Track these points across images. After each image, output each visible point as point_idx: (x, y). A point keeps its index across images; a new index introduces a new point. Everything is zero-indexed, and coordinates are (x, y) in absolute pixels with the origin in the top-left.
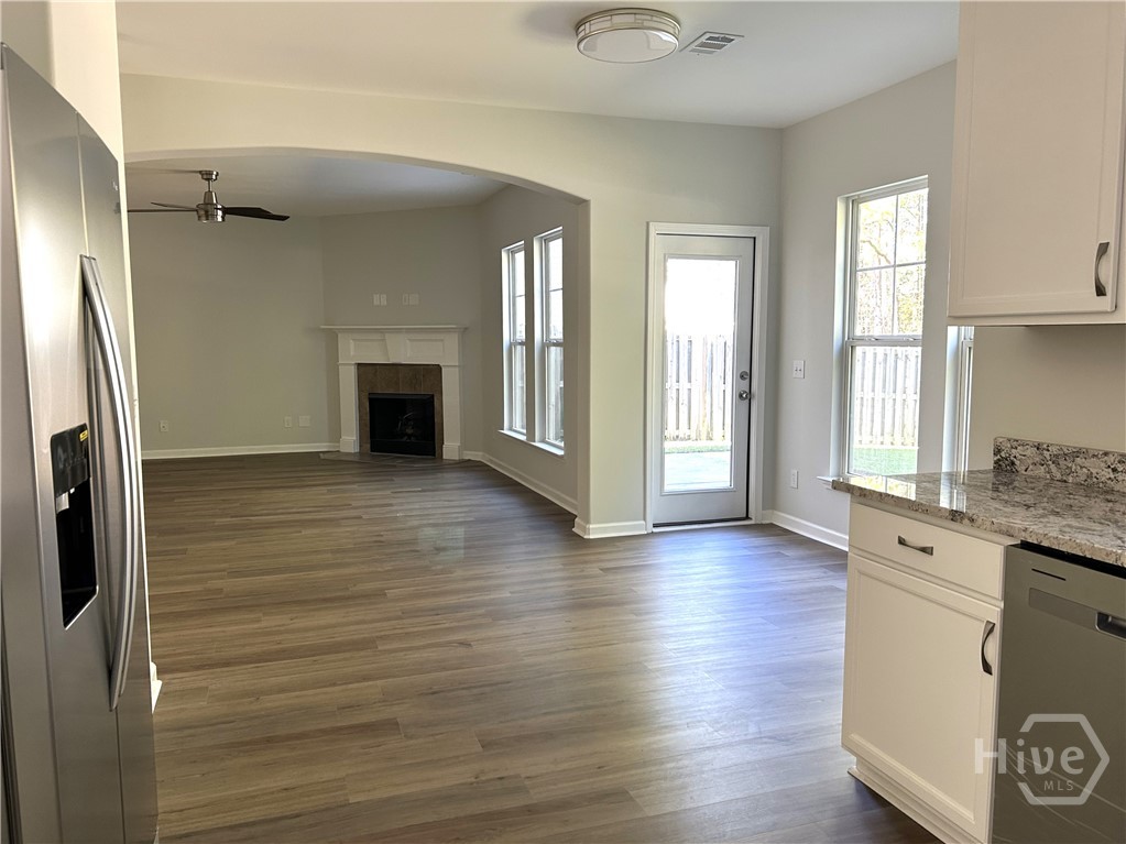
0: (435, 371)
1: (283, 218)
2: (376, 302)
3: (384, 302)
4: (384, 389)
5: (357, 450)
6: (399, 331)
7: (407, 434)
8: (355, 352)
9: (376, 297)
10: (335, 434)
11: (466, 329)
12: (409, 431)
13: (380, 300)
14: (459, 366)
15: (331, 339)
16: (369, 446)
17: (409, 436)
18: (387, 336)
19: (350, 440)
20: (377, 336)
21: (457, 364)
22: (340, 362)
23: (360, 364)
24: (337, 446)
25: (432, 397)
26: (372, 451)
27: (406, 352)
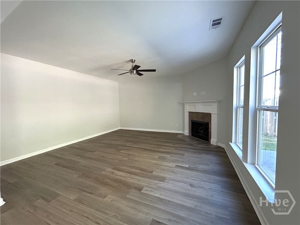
0: (210, 115)
2: (194, 95)
3: (196, 95)
4: (195, 119)
5: (188, 135)
6: (199, 103)
7: (201, 133)
8: (189, 108)
10: (184, 130)
11: (220, 101)
12: (202, 132)
13: (195, 94)
14: (217, 114)
15: (183, 105)
16: (191, 134)
17: (202, 134)
18: (196, 104)
19: (187, 132)
20: (193, 104)
21: (216, 113)
22: (185, 111)
23: (189, 112)
24: (184, 133)
25: (208, 123)
26: (192, 136)
27: (201, 109)
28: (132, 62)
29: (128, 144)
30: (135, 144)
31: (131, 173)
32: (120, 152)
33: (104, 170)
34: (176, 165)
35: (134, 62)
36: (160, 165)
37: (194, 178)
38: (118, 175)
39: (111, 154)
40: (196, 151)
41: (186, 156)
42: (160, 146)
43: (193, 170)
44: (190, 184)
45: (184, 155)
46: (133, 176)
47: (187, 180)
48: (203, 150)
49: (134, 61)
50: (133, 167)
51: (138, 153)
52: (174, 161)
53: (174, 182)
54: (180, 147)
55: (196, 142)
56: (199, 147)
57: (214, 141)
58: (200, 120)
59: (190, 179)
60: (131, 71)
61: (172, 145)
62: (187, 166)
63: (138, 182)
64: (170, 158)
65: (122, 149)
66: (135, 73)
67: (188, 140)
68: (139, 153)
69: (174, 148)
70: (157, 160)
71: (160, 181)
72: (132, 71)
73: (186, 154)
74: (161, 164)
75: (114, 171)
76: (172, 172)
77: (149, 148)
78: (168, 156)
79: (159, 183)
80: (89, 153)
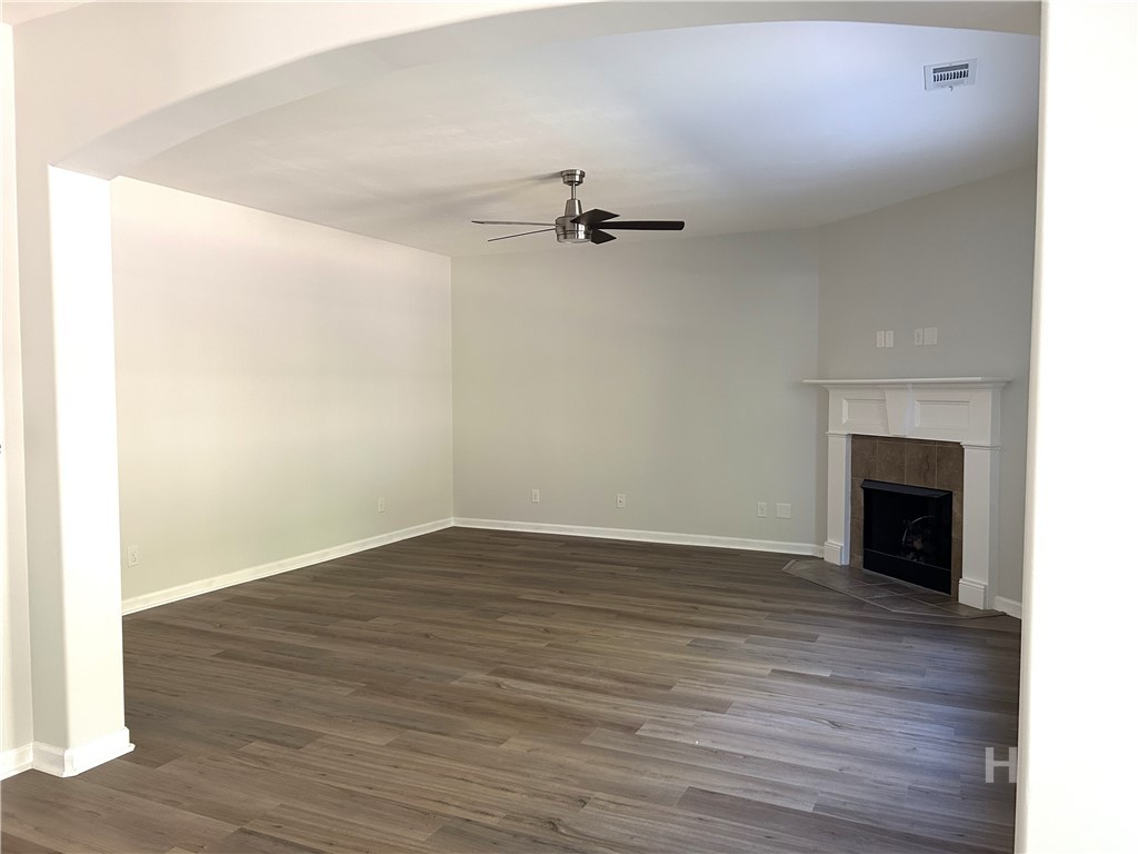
0: (951, 454)
1: (679, 226)
2: (880, 343)
3: (890, 343)
4: (886, 476)
5: (845, 561)
6: (902, 387)
7: (914, 549)
8: (852, 417)
9: (880, 335)
10: (821, 538)
12: (918, 545)
13: (885, 339)
14: (991, 448)
15: (822, 395)
16: (861, 558)
17: (918, 553)
18: (889, 395)
19: (837, 547)
20: (876, 395)
21: (988, 444)
22: (830, 431)
23: (854, 436)
24: (822, 551)
25: (949, 495)
26: (865, 567)
27: (913, 419)
28: (571, 183)
29: (526, 593)
30: (562, 592)
31: (577, 687)
32: (499, 619)
33: (456, 678)
34: (773, 671)
35: (580, 182)
36: (697, 667)
37: (851, 708)
38: (526, 692)
39: (461, 626)
40: (876, 626)
41: (823, 642)
42: (695, 605)
43: (851, 685)
44: (833, 723)
45: (813, 638)
46: (591, 696)
47: (820, 710)
48: (914, 625)
49: (577, 179)
50: (578, 671)
51: (592, 628)
52: (765, 658)
53: (768, 714)
54: (797, 611)
55: (884, 594)
56: (897, 614)
57: (973, 587)
58: (908, 478)
59: (831, 709)
60: (564, 228)
61: (758, 604)
62: (827, 674)
63: (614, 711)
64: (749, 647)
65: (505, 612)
66: (582, 236)
67: (840, 584)
68: (592, 625)
69: (767, 614)
70: (683, 653)
71: (707, 710)
72: (569, 226)
73: (825, 637)
74: (707, 665)
75: (500, 679)
76: (757, 688)
77: (639, 611)
78: (740, 641)
79: (703, 716)
80: (345, 621)
